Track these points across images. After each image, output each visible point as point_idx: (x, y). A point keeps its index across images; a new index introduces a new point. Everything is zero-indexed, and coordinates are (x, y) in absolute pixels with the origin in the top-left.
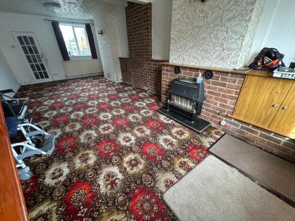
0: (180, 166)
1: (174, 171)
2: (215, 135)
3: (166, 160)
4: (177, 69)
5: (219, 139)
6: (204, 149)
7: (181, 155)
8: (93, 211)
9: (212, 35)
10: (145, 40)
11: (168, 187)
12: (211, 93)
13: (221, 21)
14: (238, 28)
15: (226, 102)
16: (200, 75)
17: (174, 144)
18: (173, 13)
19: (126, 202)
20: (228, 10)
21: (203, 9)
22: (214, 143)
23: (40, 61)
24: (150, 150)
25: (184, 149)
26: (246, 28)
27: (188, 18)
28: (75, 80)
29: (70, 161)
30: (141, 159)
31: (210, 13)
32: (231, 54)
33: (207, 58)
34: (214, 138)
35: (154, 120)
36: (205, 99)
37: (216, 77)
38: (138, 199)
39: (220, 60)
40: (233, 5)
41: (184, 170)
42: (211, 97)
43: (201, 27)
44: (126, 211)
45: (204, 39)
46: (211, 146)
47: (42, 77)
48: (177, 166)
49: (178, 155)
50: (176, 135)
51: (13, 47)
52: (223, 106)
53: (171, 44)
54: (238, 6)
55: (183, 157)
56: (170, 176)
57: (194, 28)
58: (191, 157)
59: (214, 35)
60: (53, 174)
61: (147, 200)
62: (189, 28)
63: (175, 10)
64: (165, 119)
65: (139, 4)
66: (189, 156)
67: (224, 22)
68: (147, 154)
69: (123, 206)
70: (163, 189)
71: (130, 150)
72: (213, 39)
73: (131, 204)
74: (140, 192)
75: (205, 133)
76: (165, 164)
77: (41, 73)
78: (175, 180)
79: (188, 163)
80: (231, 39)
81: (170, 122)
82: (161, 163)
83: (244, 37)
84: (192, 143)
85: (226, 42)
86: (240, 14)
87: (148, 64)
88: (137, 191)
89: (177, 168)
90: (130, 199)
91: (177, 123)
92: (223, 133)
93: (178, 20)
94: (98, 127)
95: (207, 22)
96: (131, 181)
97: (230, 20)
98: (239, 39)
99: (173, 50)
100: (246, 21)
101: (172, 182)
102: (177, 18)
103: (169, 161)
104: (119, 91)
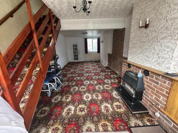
0: (102, 125)
1: (96, 126)
2: (146, 121)
3: (97, 117)
4: (129, 65)
5: (147, 126)
6: (127, 125)
7: (108, 120)
8: (55, 119)
9: (152, 47)
10: (120, 46)
11: (87, 131)
12: (149, 87)
13: (157, 39)
14: (169, 44)
15: (160, 97)
16: (140, 72)
17: (109, 111)
18: (131, 34)
19: (66, 124)
20: (161, 33)
21: (146, 32)
22: (139, 126)
23: (77, 53)
24: (94, 108)
25: (113, 117)
26: (176, 45)
27: (138, 37)
28: (87, 62)
29: (62, 96)
30: (86, 110)
31: (150, 34)
32: (165, 61)
33: (148, 61)
34: (144, 123)
35: (108, 93)
36: (145, 90)
37: (152, 75)
38: (72, 126)
39: (157, 64)
40: (165, 30)
41: (103, 129)
42: (149, 90)
43: (145, 42)
44: (64, 127)
45: (147, 49)
46: (135, 127)
47: (76, 60)
48: (101, 124)
49: (106, 119)
50: (115, 107)
51: (71, 48)
52: (157, 100)
53: (129, 50)
54: (168, 30)
55: (108, 121)
56: (93, 127)
57: (141, 42)
58: (113, 125)
59: (153, 47)
60: (56, 98)
61: (74, 129)
62: (138, 42)
63: (132, 32)
64: (115, 94)
65: (118, 30)
66: (112, 123)
67: (159, 40)
68: (90, 109)
69: (65, 125)
70: (84, 130)
71: (85, 103)
72: (152, 50)
73: (68, 126)
74: (74, 124)
75: (138, 116)
76: (95, 119)
77: (76, 58)
78: (93, 130)
79: (109, 127)
80: (164, 51)
81: (117, 97)
82: (93, 117)
83: (174, 50)
84: (121, 117)
85: (161, 53)
86: (170, 35)
87: (120, 59)
88: (73, 123)
89: (100, 125)
90: (69, 124)
91: (121, 100)
92: (156, 124)
93: (133, 38)
94: (80, 87)
95: (149, 40)
96: (74, 117)
97: (163, 39)
98: (170, 51)
99: (130, 54)
100: (175, 40)
101: (91, 130)
102: (132, 37)
103: (98, 119)
104: (102, 71)
